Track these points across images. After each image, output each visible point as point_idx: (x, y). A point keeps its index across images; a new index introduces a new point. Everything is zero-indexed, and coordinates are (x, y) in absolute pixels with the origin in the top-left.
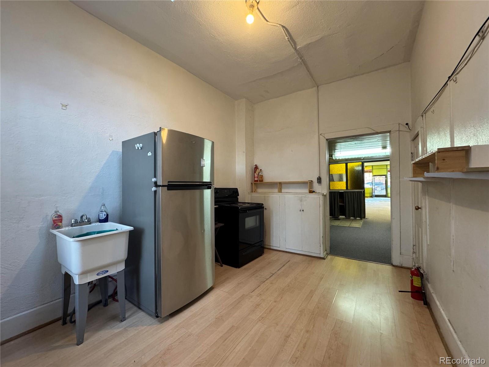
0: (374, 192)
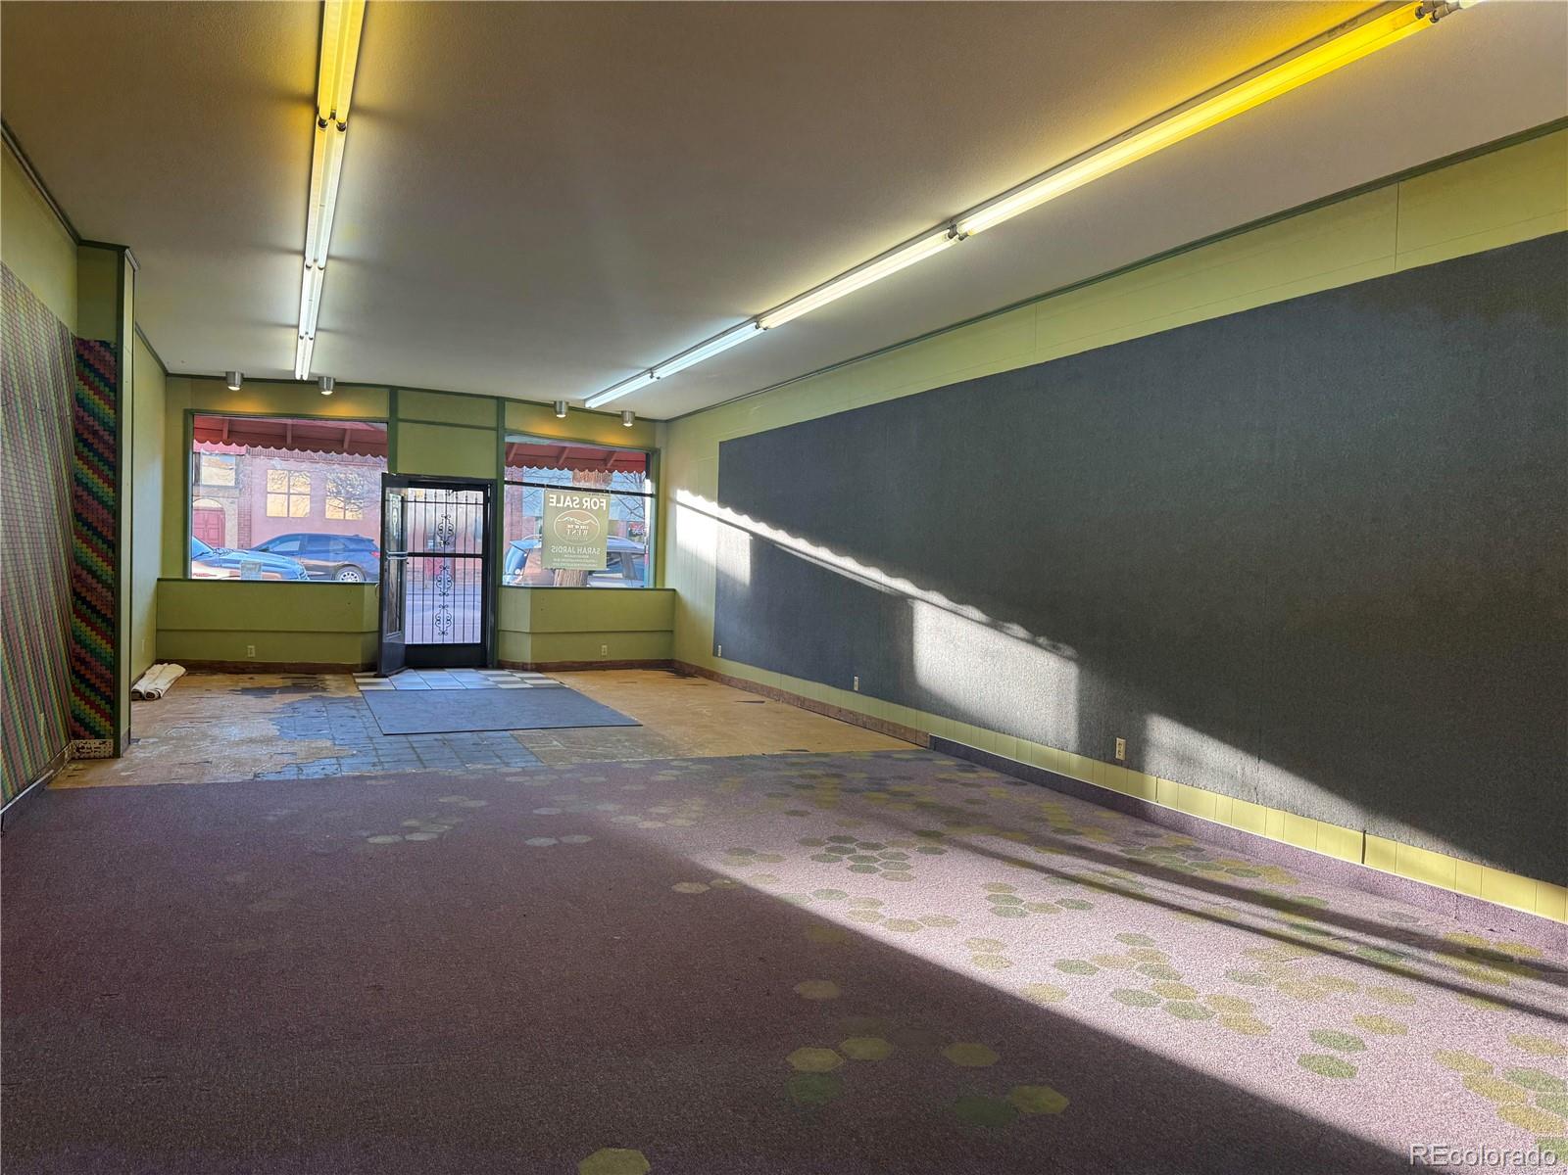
0: (401, 628)
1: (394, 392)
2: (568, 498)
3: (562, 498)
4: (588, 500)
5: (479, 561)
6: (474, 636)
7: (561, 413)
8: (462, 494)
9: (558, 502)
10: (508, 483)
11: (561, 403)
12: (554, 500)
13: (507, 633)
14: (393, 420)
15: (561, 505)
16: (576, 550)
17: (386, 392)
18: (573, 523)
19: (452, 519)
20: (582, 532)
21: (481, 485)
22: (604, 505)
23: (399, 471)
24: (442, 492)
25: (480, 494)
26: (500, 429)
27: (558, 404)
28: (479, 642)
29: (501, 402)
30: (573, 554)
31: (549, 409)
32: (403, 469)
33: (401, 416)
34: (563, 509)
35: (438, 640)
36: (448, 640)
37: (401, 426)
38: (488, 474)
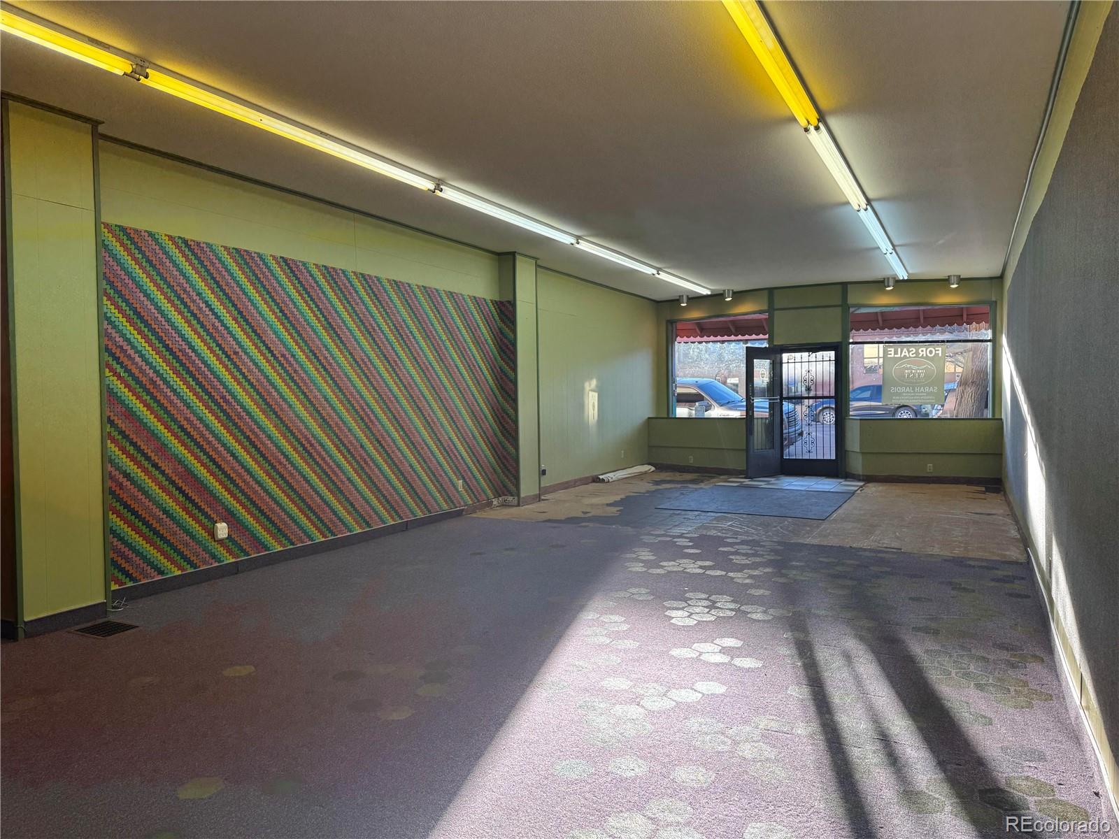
1: (771, 291)
2: (905, 350)
3: (899, 349)
4: (924, 349)
5: (833, 401)
6: (831, 454)
7: (889, 286)
8: (820, 354)
9: (896, 353)
10: (853, 343)
11: (888, 279)
12: (893, 352)
13: (849, 453)
14: (771, 309)
15: (899, 355)
16: (914, 389)
17: (766, 292)
18: (910, 368)
19: (813, 373)
20: (919, 376)
21: (832, 347)
22: (940, 352)
23: (775, 344)
24: (806, 354)
25: (832, 353)
26: (845, 306)
27: (886, 280)
28: (834, 458)
29: (844, 286)
30: (910, 393)
31: (880, 284)
32: (778, 342)
33: (776, 307)
34: (901, 359)
35: (806, 457)
36: (813, 457)
37: (776, 312)
38: (836, 338)
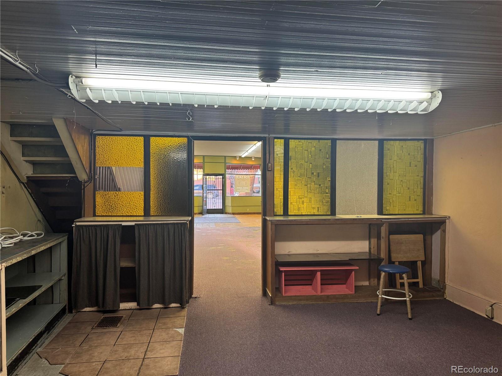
0: (206, 205)
1: (204, 156)
3: (239, 176)
4: (245, 177)
5: (222, 191)
7: (237, 158)
8: (218, 177)
10: (227, 174)
13: (227, 207)
18: (242, 182)
19: (216, 182)
20: (244, 184)
21: (221, 175)
23: (206, 173)
24: (214, 177)
25: (222, 177)
26: (225, 163)
28: (222, 208)
29: (225, 157)
30: (242, 189)
31: (235, 157)
34: (239, 179)
35: (214, 208)
37: (205, 163)
38: (222, 172)
